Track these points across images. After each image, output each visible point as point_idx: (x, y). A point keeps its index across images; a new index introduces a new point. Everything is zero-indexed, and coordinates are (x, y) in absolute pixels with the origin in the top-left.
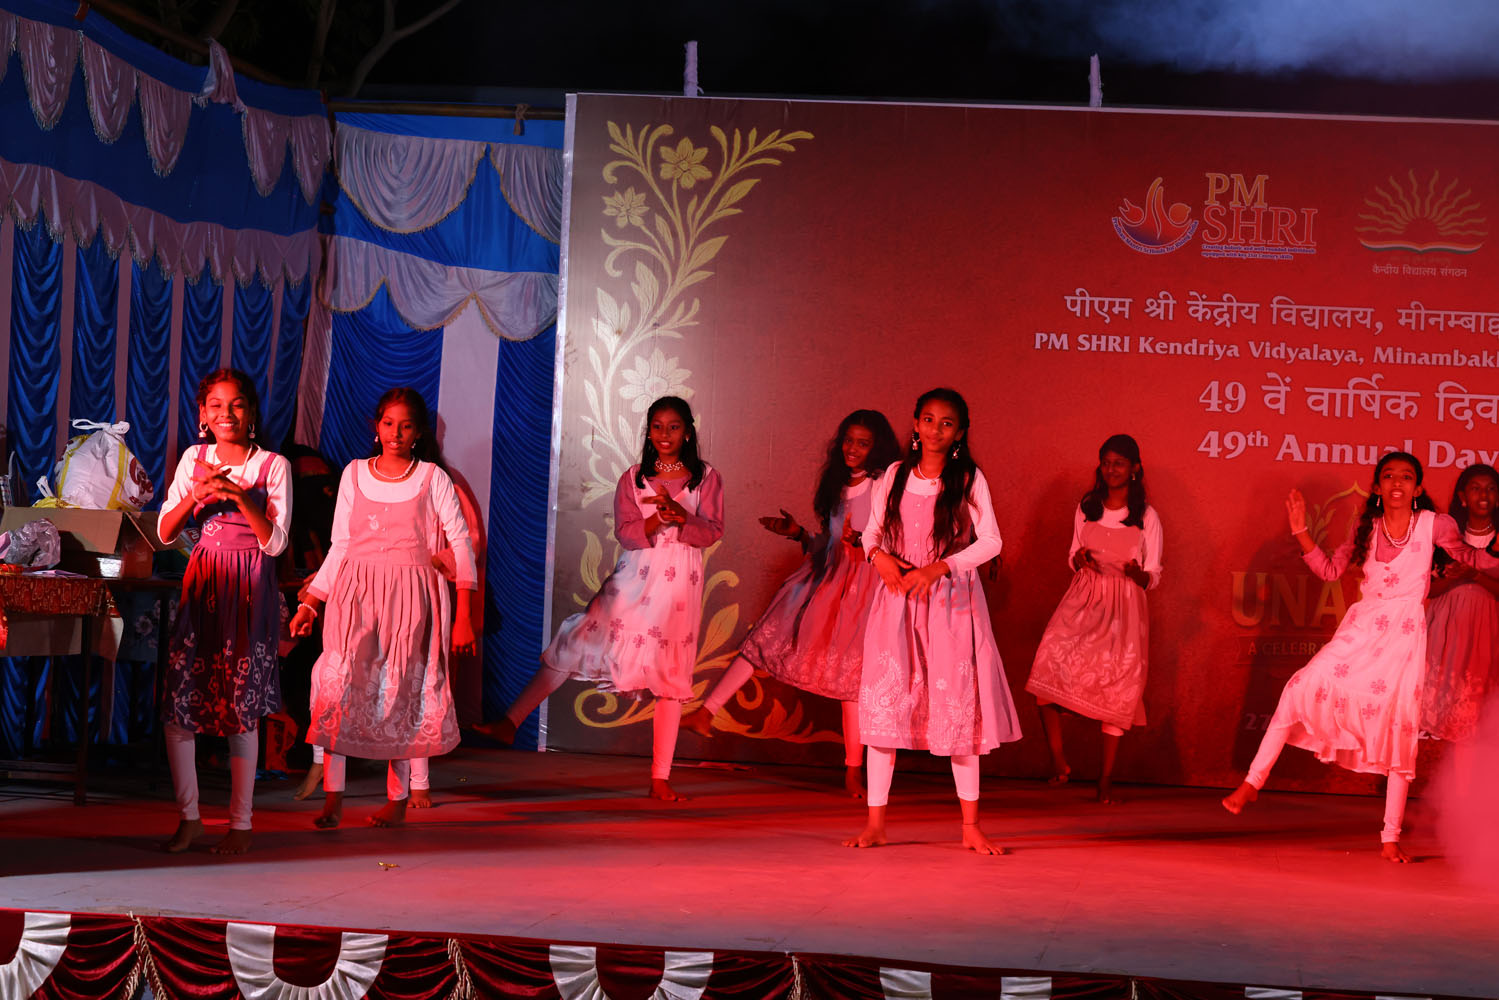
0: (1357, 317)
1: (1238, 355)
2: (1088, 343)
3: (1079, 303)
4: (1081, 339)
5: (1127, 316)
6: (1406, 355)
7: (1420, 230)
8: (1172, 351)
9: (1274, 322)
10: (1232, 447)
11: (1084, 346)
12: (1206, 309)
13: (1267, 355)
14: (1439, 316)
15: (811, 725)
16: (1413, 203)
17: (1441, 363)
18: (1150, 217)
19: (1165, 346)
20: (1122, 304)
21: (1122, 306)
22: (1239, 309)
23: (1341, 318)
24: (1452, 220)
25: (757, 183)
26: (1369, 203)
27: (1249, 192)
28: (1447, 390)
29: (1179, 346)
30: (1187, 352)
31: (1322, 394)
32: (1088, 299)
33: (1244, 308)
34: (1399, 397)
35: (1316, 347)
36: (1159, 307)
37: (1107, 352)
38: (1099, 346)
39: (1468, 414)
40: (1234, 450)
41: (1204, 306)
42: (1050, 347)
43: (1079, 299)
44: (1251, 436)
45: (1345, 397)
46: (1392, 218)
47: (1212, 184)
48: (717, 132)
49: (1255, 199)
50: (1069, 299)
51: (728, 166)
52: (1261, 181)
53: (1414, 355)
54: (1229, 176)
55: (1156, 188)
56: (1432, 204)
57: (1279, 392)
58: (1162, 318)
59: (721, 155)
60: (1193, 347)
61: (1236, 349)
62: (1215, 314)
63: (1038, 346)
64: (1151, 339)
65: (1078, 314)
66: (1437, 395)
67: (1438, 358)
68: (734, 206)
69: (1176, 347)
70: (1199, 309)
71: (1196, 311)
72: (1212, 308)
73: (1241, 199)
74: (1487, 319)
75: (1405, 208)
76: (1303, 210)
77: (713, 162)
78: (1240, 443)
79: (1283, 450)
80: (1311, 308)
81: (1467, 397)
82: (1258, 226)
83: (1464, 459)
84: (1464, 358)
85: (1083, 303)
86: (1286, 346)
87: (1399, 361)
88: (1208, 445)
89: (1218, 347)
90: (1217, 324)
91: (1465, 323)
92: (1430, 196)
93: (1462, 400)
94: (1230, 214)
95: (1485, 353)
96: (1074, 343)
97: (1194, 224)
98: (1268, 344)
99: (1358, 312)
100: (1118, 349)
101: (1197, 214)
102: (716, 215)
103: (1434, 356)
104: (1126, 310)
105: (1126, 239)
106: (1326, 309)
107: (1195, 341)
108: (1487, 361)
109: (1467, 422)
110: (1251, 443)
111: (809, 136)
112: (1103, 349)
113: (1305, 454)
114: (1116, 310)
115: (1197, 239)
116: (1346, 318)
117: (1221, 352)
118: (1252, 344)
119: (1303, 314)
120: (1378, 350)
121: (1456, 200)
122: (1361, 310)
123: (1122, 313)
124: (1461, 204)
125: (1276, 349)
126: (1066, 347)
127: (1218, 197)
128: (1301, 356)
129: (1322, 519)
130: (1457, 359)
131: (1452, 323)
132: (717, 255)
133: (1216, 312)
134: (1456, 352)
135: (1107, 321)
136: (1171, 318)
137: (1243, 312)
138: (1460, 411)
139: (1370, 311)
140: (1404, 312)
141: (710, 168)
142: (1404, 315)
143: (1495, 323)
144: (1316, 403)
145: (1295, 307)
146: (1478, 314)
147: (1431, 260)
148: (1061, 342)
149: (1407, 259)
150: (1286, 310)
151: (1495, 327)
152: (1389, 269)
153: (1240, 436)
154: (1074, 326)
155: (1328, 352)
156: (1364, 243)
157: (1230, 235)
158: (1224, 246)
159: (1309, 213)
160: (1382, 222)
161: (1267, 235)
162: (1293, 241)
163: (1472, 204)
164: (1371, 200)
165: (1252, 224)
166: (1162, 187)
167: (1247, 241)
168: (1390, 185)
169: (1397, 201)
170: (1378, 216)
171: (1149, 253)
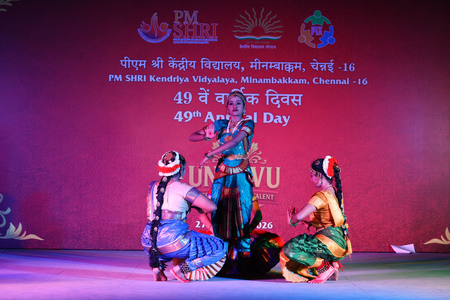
0: (234, 65)
1: (188, 81)
2: (130, 78)
4: (127, 77)
5: (145, 67)
7: (258, 31)
8: (162, 81)
9: (202, 68)
10: (187, 117)
11: (128, 79)
12: (176, 64)
13: (200, 81)
14: (265, 64)
15: (25, 233)
16: (254, 20)
17: (267, 82)
18: (152, 28)
21: (143, 63)
22: (188, 63)
23: (228, 66)
24: (269, 27)
26: (237, 20)
27: (192, 18)
28: (270, 93)
30: (169, 81)
31: (221, 96)
32: (129, 61)
34: (251, 96)
35: (218, 77)
36: (157, 63)
37: (137, 82)
38: (134, 79)
39: (278, 102)
40: (187, 119)
41: (175, 63)
42: (115, 80)
43: (126, 61)
44: (194, 113)
46: (247, 27)
47: (177, 15)
49: (193, 20)
50: (122, 61)
52: (195, 13)
53: (256, 80)
54: (183, 12)
55: (155, 17)
56: (262, 21)
57: (205, 95)
58: (158, 67)
60: (171, 79)
61: (187, 79)
62: (180, 67)
63: (110, 80)
64: (154, 76)
65: (126, 67)
66: (266, 95)
67: (266, 80)
69: (164, 79)
70: (173, 64)
71: (171, 65)
72: (178, 63)
73: (188, 20)
74: (284, 65)
75: (252, 23)
76: (212, 24)
78: (190, 116)
79: (207, 118)
80: (216, 62)
81: (277, 95)
82: (195, 30)
83: (277, 119)
84: (276, 80)
85: (127, 62)
86: (207, 77)
87: (251, 82)
88: (178, 117)
89: (180, 78)
90: (180, 69)
91: (276, 67)
92: (261, 18)
93: (276, 97)
94: (184, 26)
95: (284, 78)
96: (124, 78)
97: (170, 31)
98: (200, 77)
99: (235, 63)
100: (142, 80)
101: (171, 27)
103: (264, 80)
104: (144, 65)
105: (144, 37)
106: (222, 62)
107: (171, 76)
108: (285, 81)
109: (277, 105)
110: (194, 116)
112: (136, 80)
114: (140, 65)
115: (171, 37)
116: (230, 66)
117: (182, 81)
118: (194, 77)
119: (213, 65)
120: (243, 78)
121: (271, 19)
122: (236, 63)
124: (273, 21)
125: (203, 79)
126: (121, 80)
127: (179, 20)
128: (213, 81)
130: (273, 81)
131: (271, 67)
133: (179, 65)
134: (273, 78)
135: (137, 69)
136: (162, 67)
137: (190, 64)
138: (275, 101)
139: (239, 63)
140: (252, 63)
142: (252, 64)
143: (287, 66)
144: (220, 99)
145: (210, 62)
146: (281, 63)
147: (262, 42)
148: (119, 78)
149: (253, 42)
150: (207, 63)
151: (287, 68)
152: (246, 46)
153: (190, 113)
154: (124, 72)
155: (223, 79)
156: (236, 37)
157: (184, 35)
158: (182, 39)
159: (214, 25)
160: (242, 28)
161: (198, 34)
162: (209, 37)
163: (277, 20)
164: (238, 20)
165: (193, 30)
166: (157, 17)
167: (191, 37)
168: (245, 14)
169: (248, 20)
170: (241, 26)
171: (152, 42)
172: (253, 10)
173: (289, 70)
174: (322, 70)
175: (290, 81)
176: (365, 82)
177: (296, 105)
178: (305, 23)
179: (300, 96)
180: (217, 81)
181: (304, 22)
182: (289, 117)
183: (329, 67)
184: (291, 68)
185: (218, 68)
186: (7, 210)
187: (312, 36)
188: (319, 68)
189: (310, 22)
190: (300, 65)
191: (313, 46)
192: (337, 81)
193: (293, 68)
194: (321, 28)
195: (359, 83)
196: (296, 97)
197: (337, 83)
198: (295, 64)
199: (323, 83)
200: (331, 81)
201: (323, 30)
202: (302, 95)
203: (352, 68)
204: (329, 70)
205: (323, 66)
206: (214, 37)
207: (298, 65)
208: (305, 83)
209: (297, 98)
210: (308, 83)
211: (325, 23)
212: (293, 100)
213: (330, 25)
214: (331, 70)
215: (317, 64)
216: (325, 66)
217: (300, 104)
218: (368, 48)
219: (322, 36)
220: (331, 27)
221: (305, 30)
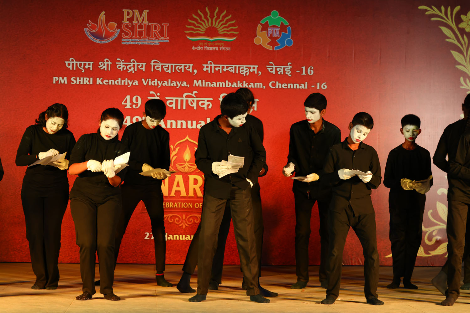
0: (186, 68)
1: (137, 84)
2: (75, 81)
4: (72, 79)
5: (91, 69)
7: (211, 32)
8: (110, 84)
9: (152, 70)
11: (73, 82)
13: (150, 84)
14: (219, 67)
16: (208, 21)
17: (221, 86)
18: (100, 28)
19: (107, 81)
20: (89, 64)
21: (89, 65)
22: (138, 65)
23: (180, 69)
24: (224, 28)
26: (189, 20)
27: (141, 17)
29: (113, 81)
30: (117, 84)
31: (173, 100)
32: (75, 62)
33: (139, 65)
34: (204, 101)
35: (170, 80)
36: (105, 65)
37: (83, 84)
38: (80, 82)
41: (123, 65)
42: (59, 83)
43: (71, 63)
45: (182, 101)
46: (199, 27)
47: (125, 14)
49: (143, 20)
50: (67, 62)
52: (145, 12)
53: (210, 83)
54: (132, 11)
55: (102, 16)
56: (216, 21)
58: (106, 70)
60: (119, 82)
61: (137, 82)
62: (128, 69)
63: (54, 82)
64: (101, 79)
65: (71, 69)
67: (220, 84)
69: (112, 82)
70: (121, 66)
71: (120, 67)
72: (127, 65)
73: (137, 20)
74: (239, 67)
76: (163, 24)
80: (167, 64)
82: (145, 30)
84: (230, 84)
85: (73, 64)
86: (157, 80)
87: (204, 86)
89: (129, 81)
90: (129, 72)
91: (230, 70)
92: (215, 18)
94: (133, 26)
95: (239, 82)
96: (69, 81)
97: (118, 31)
98: (150, 80)
100: (88, 83)
101: (119, 26)
103: (218, 83)
104: (91, 66)
105: (91, 38)
106: (174, 65)
107: (120, 79)
108: (240, 85)
112: (82, 83)
113: (166, 125)
114: (87, 67)
115: (120, 37)
116: (182, 68)
117: (130, 84)
118: (143, 80)
119: (164, 67)
120: (195, 81)
121: (225, 20)
122: (188, 65)
123: (89, 68)
124: (228, 21)
125: (153, 82)
126: (66, 83)
127: (128, 19)
128: (164, 85)
129: (174, 152)
130: (227, 84)
131: (225, 70)
133: (128, 67)
134: (227, 81)
135: (83, 71)
136: (109, 69)
137: (139, 67)
139: (191, 65)
140: (205, 65)
142: (205, 67)
143: (242, 69)
144: (171, 103)
145: (161, 64)
146: (235, 66)
147: (216, 44)
148: (64, 80)
149: (206, 44)
150: (157, 65)
151: (243, 71)
152: (199, 48)
153: (139, 118)
154: (69, 74)
155: (175, 83)
156: (188, 37)
157: (133, 35)
158: (131, 39)
159: (166, 25)
160: (195, 29)
161: (148, 35)
162: (159, 37)
163: (232, 21)
164: (191, 20)
165: (142, 30)
166: (104, 15)
167: (140, 37)
168: (198, 13)
169: (201, 20)
170: (194, 26)
171: (100, 43)
172: (207, 9)
173: (244, 74)
174: (279, 73)
175: (245, 85)
176: (324, 87)
178: (261, 24)
181: (261, 22)
184: (246, 71)
185: (169, 71)
187: (269, 37)
188: (276, 71)
189: (267, 23)
190: (256, 68)
191: (270, 48)
192: (295, 85)
193: (248, 71)
194: (278, 29)
195: (318, 88)
197: (295, 87)
198: (251, 67)
199: (280, 87)
200: (289, 85)
201: (280, 31)
202: (258, 100)
203: (311, 72)
204: (287, 73)
205: (280, 70)
206: (165, 37)
207: (254, 68)
208: (261, 87)
210: (264, 87)
211: (282, 23)
213: (287, 26)
214: (289, 74)
215: (274, 67)
216: (282, 69)
217: (256, 109)
218: (328, 50)
219: (279, 37)
220: (289, 29)
221: (261, 31)
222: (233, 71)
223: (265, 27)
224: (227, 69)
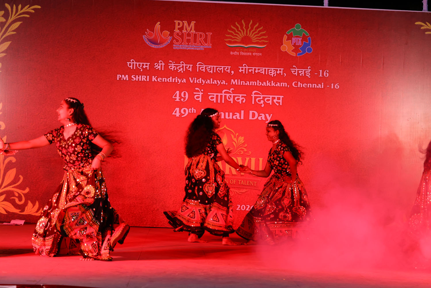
0: (225, 69)
1: (185, 82)
2: (135, 78)
3: (132, 64)
4: (132, 77)
5: (148, 69)
6: (242, 82)
7: (246, 40)
8: (163, 81)
9: (198, 71)
10: (184, 113)
11: (133, 79)
12: (175, 67)
13: (195, 82)
14: (252, 69)
16: (244, 31)
17: (253, 85)
18: (156, 35)
21: (146, 65)
23: (220, 70)
24: (256, 37)
25: (21, 24)
26: (228, 31)
27: (190, 27)
28: (255, 94)
30: (168, 81)
31: (214, 95)
32: (135, 63)
34: (239, 96)
35: (212, 79)
36: (159, 66)
37: (141, 81)
38: (139, 79)
39: (262, 102)
40: (184, 115)
41: (174, 66)
42: (122, 79)
43: (132, 63)
44: (190, 109)
45: (221, 96)
46: (237, 36)
47: (177, 24)
48: (7, 5)
49: (191, 30)
50: (128, 63)
51: (11, 17)
52: (193, 23)
53: (244, 82)
54: (182, 22)
55: (158, 26)
56: (250, 31)
57: (199, 95)
58: (160, 69)
59: (9, 13)
60: (170, 80)
61: (185, 80)
62: (178, 69)
63: (118, 79)
64: (156, 77)
65: (132, 68)
66: (252, 95)
68: (13, 31)
69: (165, 80)
70: (172, 66)
71: (171, 67)
72: (177, 66)
73: (186, 29)
74: (268, 70)
75: (241, 33)
76: (207, 33)
77: (6, 16)
78: (186, 112)
80: (210, 66)
81: (262, 96)
82: (192, 38)
83: (261, 117)
84: (261, 83)
85: (133, 64)
86: (202, 79)
87: (239, 84)
88: (176, 112)
89: (179, 79)
90: (178, 71)
91: (261, 71)
92: (249, 29)
93: (260, 97)
94: (183, 34)
95: (268, 81)
96: (130, 78)
97: (170, 38)
98: (195, 78)
99: (226, 68)
100: (145, 80)
101: (171, 34)
102: (7, 34)
103: (251, 82)
104: (148, 67)
105: (148, 43)
106: (215, 67)
107: (171, 77)
108: (268, 84)
109: (262, 104)
110: (190, 112)
111: (39, 7)
112: (140, 80)
114: (144, 67)
115: (172, 43)
116: (221, 70)
117: (180, 81)
118: (190, 78)
119: (207, 68)
120: (232, 80)
121: (258, 30)
122: (227, 67)
123: (146, 68)
124: (260, 31)
125: (198, 80)
126: (127, 79)
127: (179, 29)
128: (207, 82)
130: (259, 83)
131: (257, 71)
132: (7, 48)
133: (178, 67)
134: (258, 81)
135: (142, 71)
136: (163, 69)
137: (187, 67)
138: (259, 101)
139: (229, 67)
140: (241, 68)
141: (5, 18)
142: (241, 69)
144: (212, 98)
145: (204, 66)
146: (265, 68)
147: (250, 50)
148: (126, 78)
149: (242, 50)
150: (201, 67)
151: (271, 73)
152: (236, 53)
153: (186, 109)
154: (130, 72)
155: (215, 81)
156: (227, 44)
157: (183, 42)
158: (181, 45)
159: (209, 34)
160: (233, 37)
161: (195, 42)
162: (204, 44)
163: (263, 31)
164: (230, 30)
165: (190, 38)
167: (188, 43)
168: (235, 24)
169: (238, 30)
170: (232, 35)
171: (155, 47)
172: (243, 21)
173: (272, 75)
174: (301, 75)
175: (273, 84)
176: (337, 87)
177: (278, 105)
178: (287, 35)
179: (281, 97)
180: (210, 82)
181: (286, 33)
182: (271, 115)
183: (307, 72)
184: (274, 73)
186: (26, 190)
187: (293, 45)
188: (298, 74)
189: (292, 33)
190: (282, 71)
191: (294, 54)
192: (313, 85)
193: (275, 73)
194: (300, 39)
195: (332, 87)
196: (277, 97)
197: (313, 87)
198: (278, 70)
199: (301, 86)
200: (308, 85)
201: (302, 41)
202: (283, 97)
203: (326, 74)
204: (307, 75)
205: (302, 72)
206: (209, 44)
207: (280, 71)
208: (286, 86)
209: (279, 99)
210: (288, 86)
211: (304, 34)
212: (275, 101)
213: (308, 36)
215: (297, 70)
216: (303, 72)
217: (281, 104)
218: (341, 57)
219: (301, 46)
220: (309, 39)
221: (287, 40)
222: (263, 72)
223: (290, 37)
224: (258, 71)
